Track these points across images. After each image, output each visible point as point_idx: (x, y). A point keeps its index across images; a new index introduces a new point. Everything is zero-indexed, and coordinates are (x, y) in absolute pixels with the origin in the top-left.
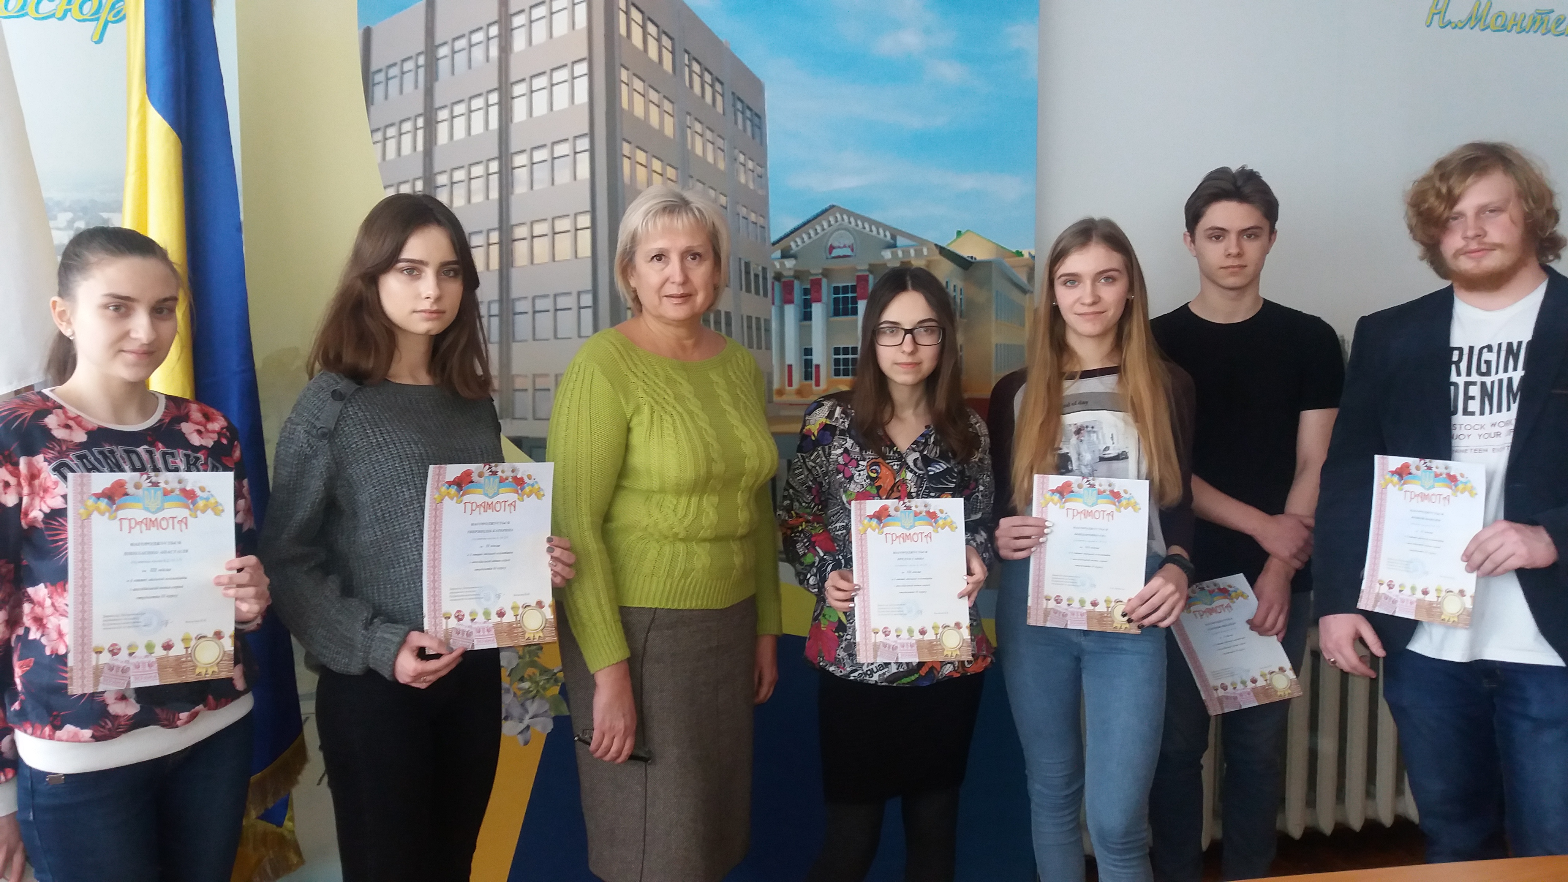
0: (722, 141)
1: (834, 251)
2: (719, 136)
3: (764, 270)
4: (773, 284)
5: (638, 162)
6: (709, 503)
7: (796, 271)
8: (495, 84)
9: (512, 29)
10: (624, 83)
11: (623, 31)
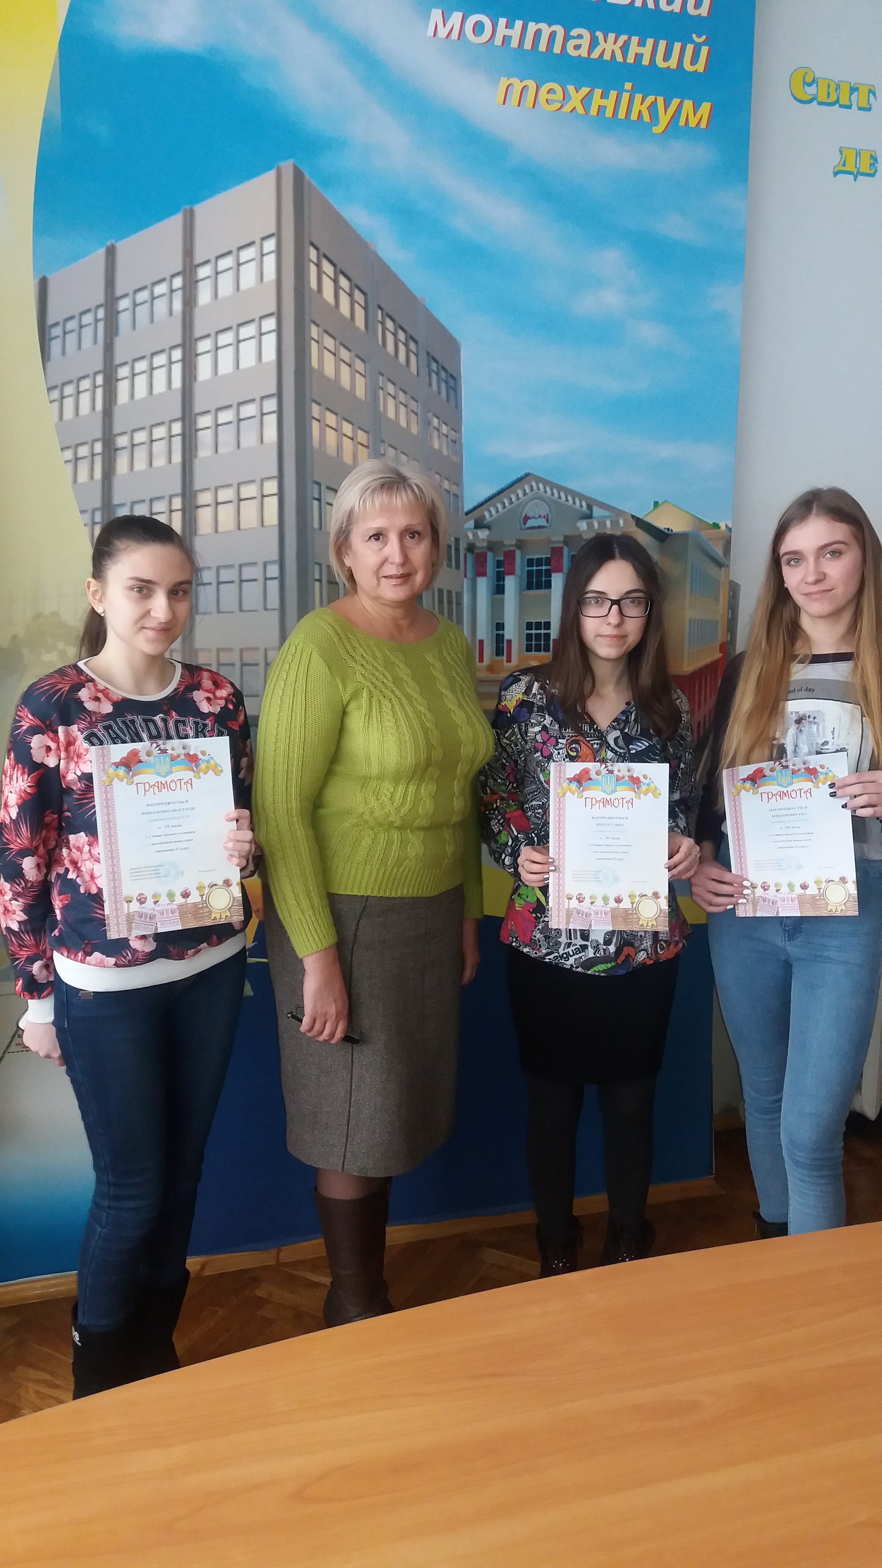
0: (416, 403)
1: (529, 521)
2: (412, 398)
3: (457, 540)
4: (466, 555)
5: (327, 425)
6: (427, 789)
7: (489, 542)
8: (178, 340)
9: (197, 281)
10: (315, 340)
11: (314, 284)
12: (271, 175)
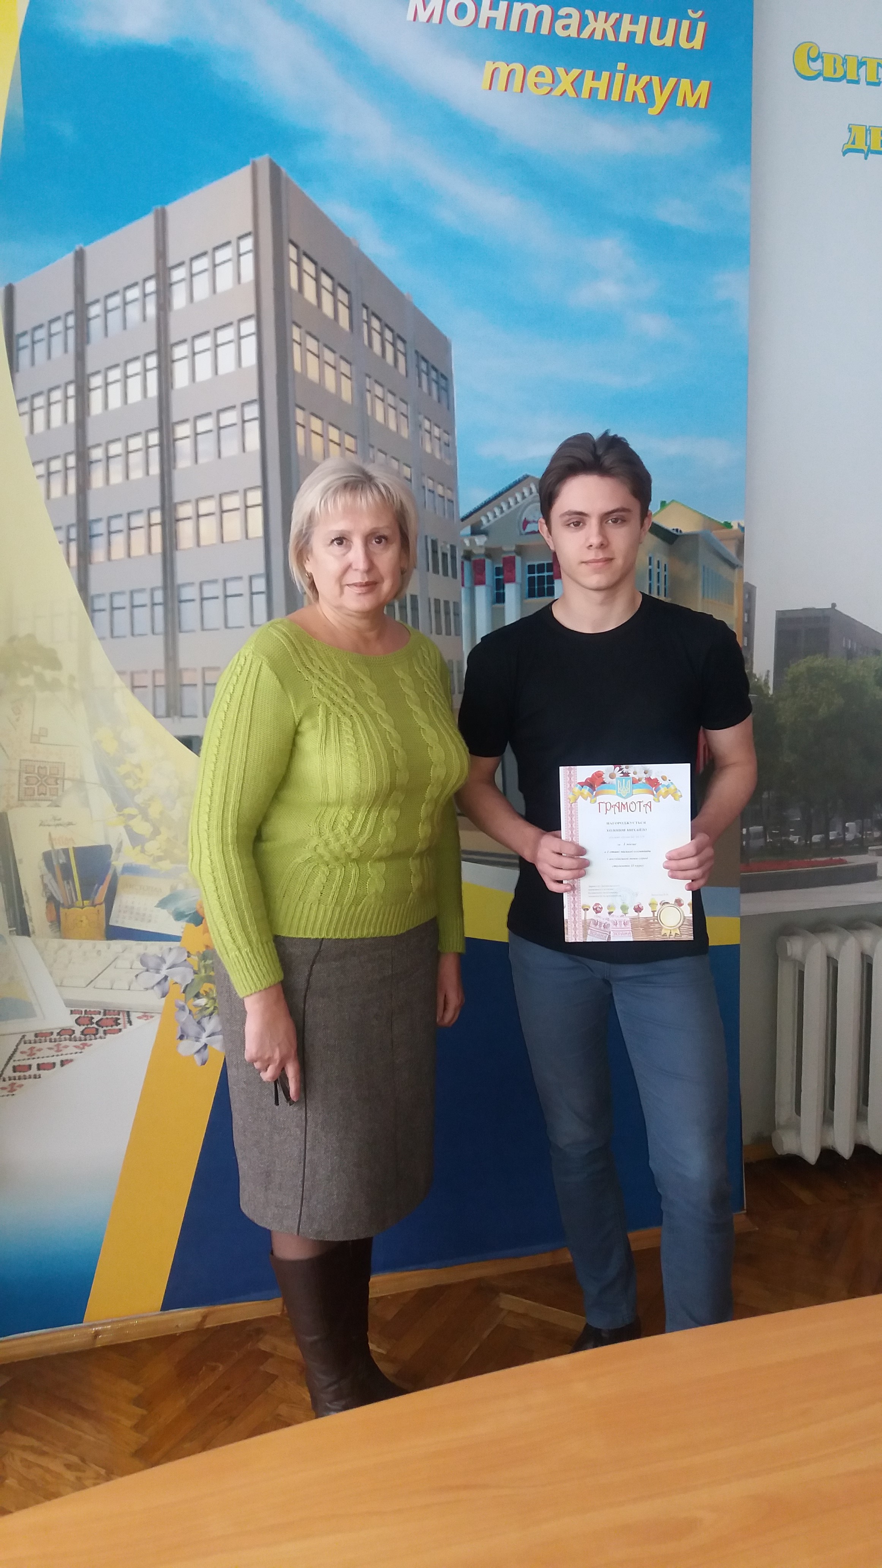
0: (405, 406)
1: (529, 526)
2: (402, 400)
3: (453, 548)
4: (462, 563)
5: (312, 431)
6: (390, 816)
8: (154, 347)
9: (171, 285)
10: (297, 342)
11: (294, 284)
12: (246, 171)
